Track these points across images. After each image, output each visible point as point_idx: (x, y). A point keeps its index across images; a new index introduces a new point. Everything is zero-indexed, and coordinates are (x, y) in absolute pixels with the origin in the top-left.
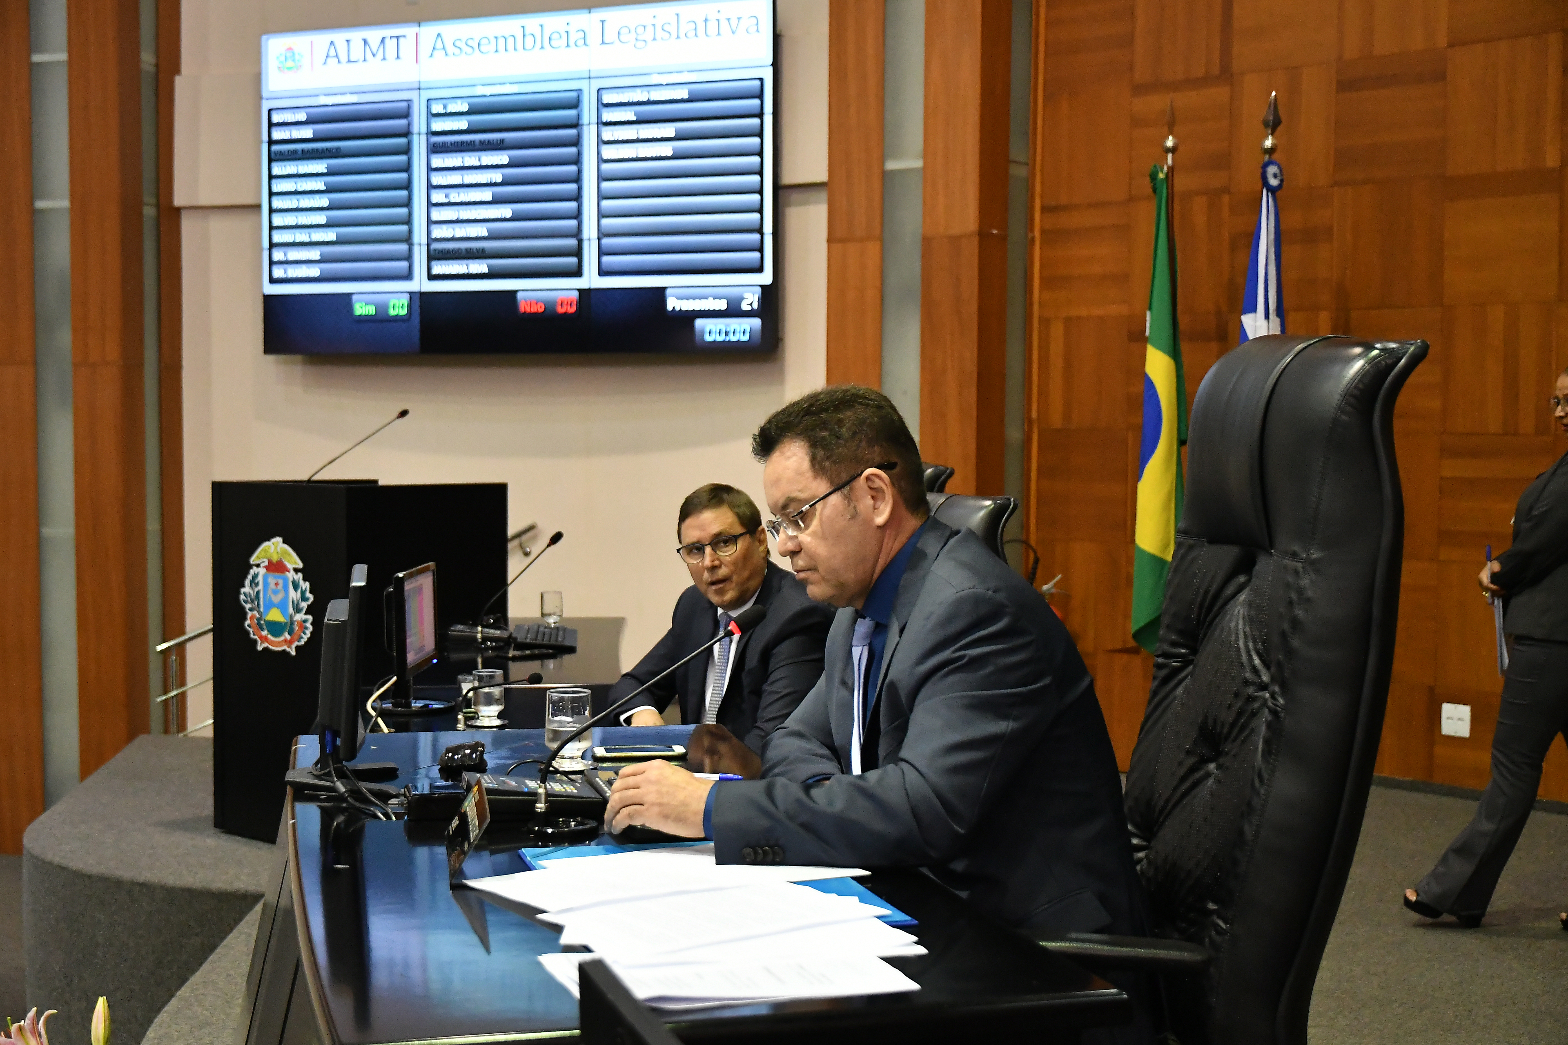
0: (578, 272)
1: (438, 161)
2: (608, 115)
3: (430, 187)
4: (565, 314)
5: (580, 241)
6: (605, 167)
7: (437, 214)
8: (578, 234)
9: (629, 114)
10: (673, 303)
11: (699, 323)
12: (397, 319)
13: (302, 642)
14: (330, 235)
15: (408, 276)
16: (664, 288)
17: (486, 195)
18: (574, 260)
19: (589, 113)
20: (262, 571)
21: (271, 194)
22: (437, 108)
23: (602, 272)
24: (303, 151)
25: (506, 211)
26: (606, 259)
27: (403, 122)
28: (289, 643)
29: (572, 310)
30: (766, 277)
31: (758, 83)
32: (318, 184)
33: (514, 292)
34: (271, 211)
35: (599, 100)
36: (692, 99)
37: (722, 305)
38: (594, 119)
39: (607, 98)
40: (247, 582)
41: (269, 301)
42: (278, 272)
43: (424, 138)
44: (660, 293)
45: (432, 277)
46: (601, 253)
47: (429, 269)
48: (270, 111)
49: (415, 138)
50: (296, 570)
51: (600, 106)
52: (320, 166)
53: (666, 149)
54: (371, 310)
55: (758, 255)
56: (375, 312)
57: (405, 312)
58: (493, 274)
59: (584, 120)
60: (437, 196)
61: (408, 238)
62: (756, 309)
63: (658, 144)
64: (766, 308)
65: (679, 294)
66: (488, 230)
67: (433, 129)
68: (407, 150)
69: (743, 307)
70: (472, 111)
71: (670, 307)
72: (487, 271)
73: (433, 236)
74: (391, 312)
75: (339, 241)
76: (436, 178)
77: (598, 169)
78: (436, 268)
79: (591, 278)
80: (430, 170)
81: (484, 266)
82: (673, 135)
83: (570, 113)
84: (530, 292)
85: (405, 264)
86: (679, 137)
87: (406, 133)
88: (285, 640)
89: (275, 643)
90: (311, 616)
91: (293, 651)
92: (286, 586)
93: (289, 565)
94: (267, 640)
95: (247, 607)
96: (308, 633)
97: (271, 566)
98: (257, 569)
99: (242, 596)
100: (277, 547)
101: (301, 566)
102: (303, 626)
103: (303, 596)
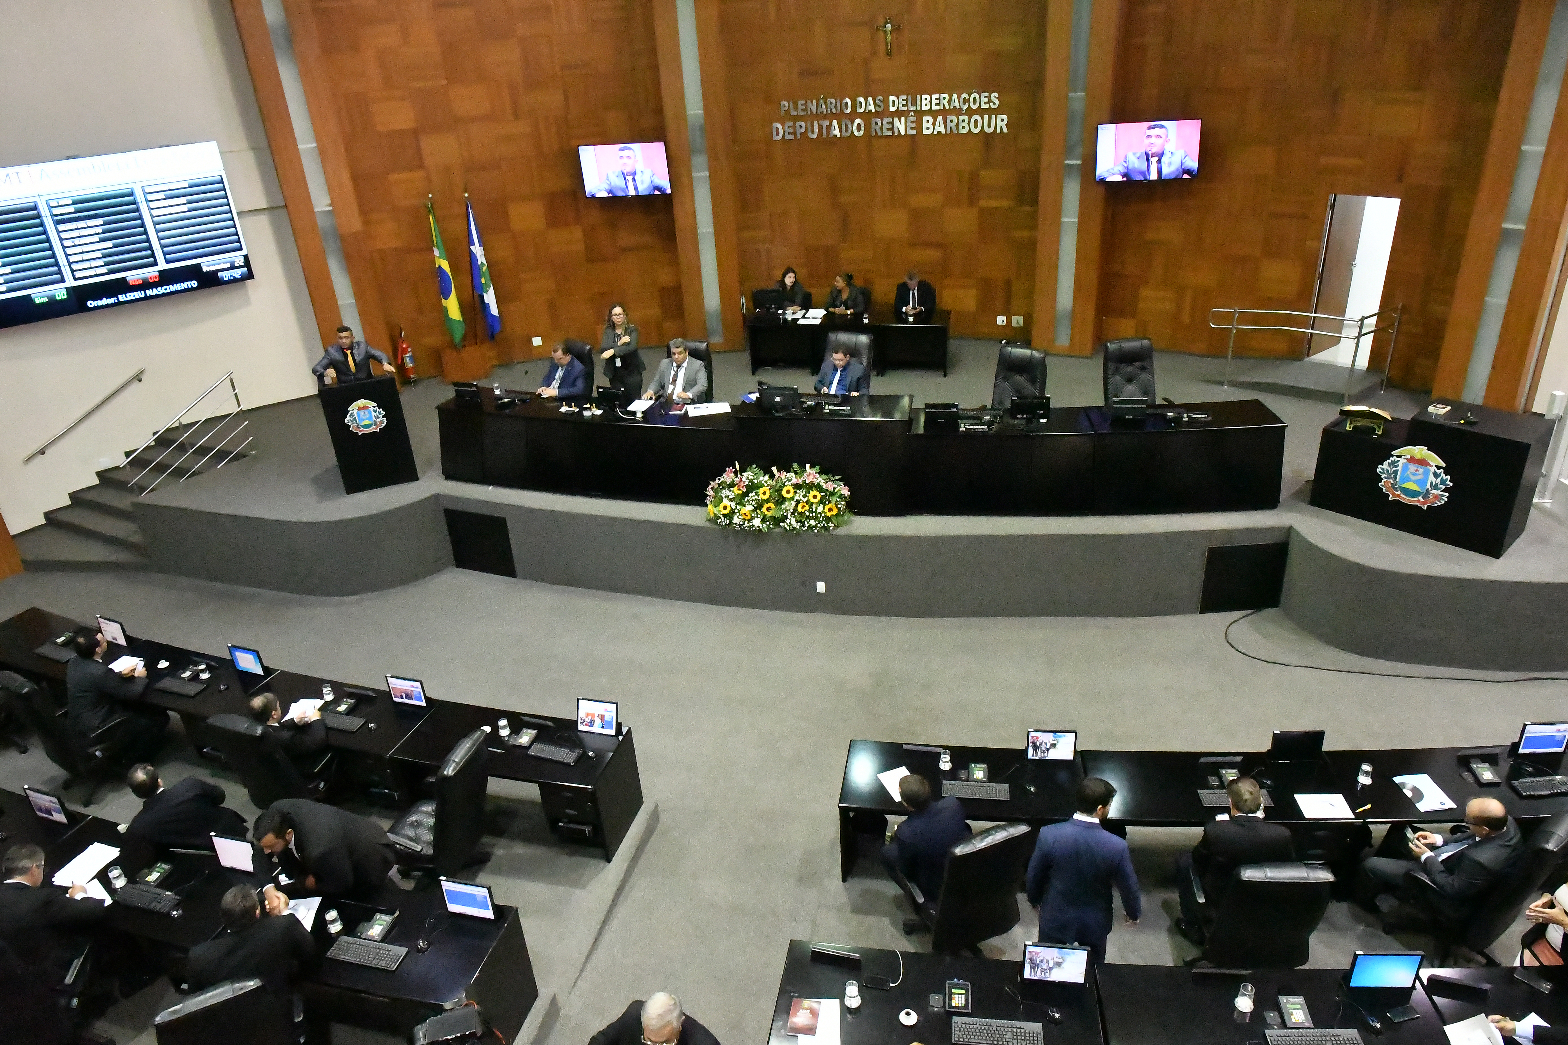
0: (155, 264)
1: (61, 227)
2: (150, 197)
3: (61, 240)
4: (154, 281)
5: (153, 251)
6: (155, 219)
7: (69, 251)
8: (150, 248)
9: (161, 196)
10: (205, 269)
11: (219, 274)
12: (61, 300)
13: (383, 427)
14: (7, 270)
15: (63, 280)
16: (200, 264)
17: (96, 238)
18: (152, 259)
19: (140, 197)
20: (355, 412)
22: (53, 204)
23: (167, 262)
25: (109, 244)
26: (167, 256)
27: (35, 212)
28: (376, 428)
29: (157, 279)
30: (244, 252)
31: (220, 177)
33: (125, 278)
35: (144, 191)
36: (191, 186)
37: (228, 265)
38: (144, 200)
39: (148, 190)
40: (348, 416)
43: (50, 218)
44: (198, 266)
45: (76, 279)
46: (165, 254)
47: (74, 276)
49: (45, 219)
50: (374, 407)
51: (145, 194)
54: (45, 300)
55: (238, 244)
56: (47, 300)
57: (65, 297)
58: (110, 272)
59: (139, 200)
60: (66, 243)
61: (57, 264)
62: (243, 264)
63: (180, 207)
64: (247, 263)
65: (208, 265)
66: (102, 254)
67: (54, 214)
68: (42, 225)
69: (236, 265)
70: (74, 203)
71: (205, 271)
72: (107, 271)
73: (71, 261)
74: (58, 298)
75: (13, 272)
76: (63, 235)
77: (152, 220)
78: (78, 275)
79: (163, 265)
80: (58, 232)
81: (104, 270)
82: (186, 202)
83: (131, 198)
84: (133, 277)
85: (59, 276)
86: (189, 202)
87: (38, 216)
88: (374, 428)
89: (368, 431)
90: (385, 418)
91: (379, 431)
92: (370, 413)
93: (369, 406)
94: (363, 430)
95: (350, 424)
96: (385, 423)
97: (360, 409)
98: (352, 412)
99: (346, 422)
100: (362, 402)
101: (376, 405)
102: (382, 422)
103: (380, 413)
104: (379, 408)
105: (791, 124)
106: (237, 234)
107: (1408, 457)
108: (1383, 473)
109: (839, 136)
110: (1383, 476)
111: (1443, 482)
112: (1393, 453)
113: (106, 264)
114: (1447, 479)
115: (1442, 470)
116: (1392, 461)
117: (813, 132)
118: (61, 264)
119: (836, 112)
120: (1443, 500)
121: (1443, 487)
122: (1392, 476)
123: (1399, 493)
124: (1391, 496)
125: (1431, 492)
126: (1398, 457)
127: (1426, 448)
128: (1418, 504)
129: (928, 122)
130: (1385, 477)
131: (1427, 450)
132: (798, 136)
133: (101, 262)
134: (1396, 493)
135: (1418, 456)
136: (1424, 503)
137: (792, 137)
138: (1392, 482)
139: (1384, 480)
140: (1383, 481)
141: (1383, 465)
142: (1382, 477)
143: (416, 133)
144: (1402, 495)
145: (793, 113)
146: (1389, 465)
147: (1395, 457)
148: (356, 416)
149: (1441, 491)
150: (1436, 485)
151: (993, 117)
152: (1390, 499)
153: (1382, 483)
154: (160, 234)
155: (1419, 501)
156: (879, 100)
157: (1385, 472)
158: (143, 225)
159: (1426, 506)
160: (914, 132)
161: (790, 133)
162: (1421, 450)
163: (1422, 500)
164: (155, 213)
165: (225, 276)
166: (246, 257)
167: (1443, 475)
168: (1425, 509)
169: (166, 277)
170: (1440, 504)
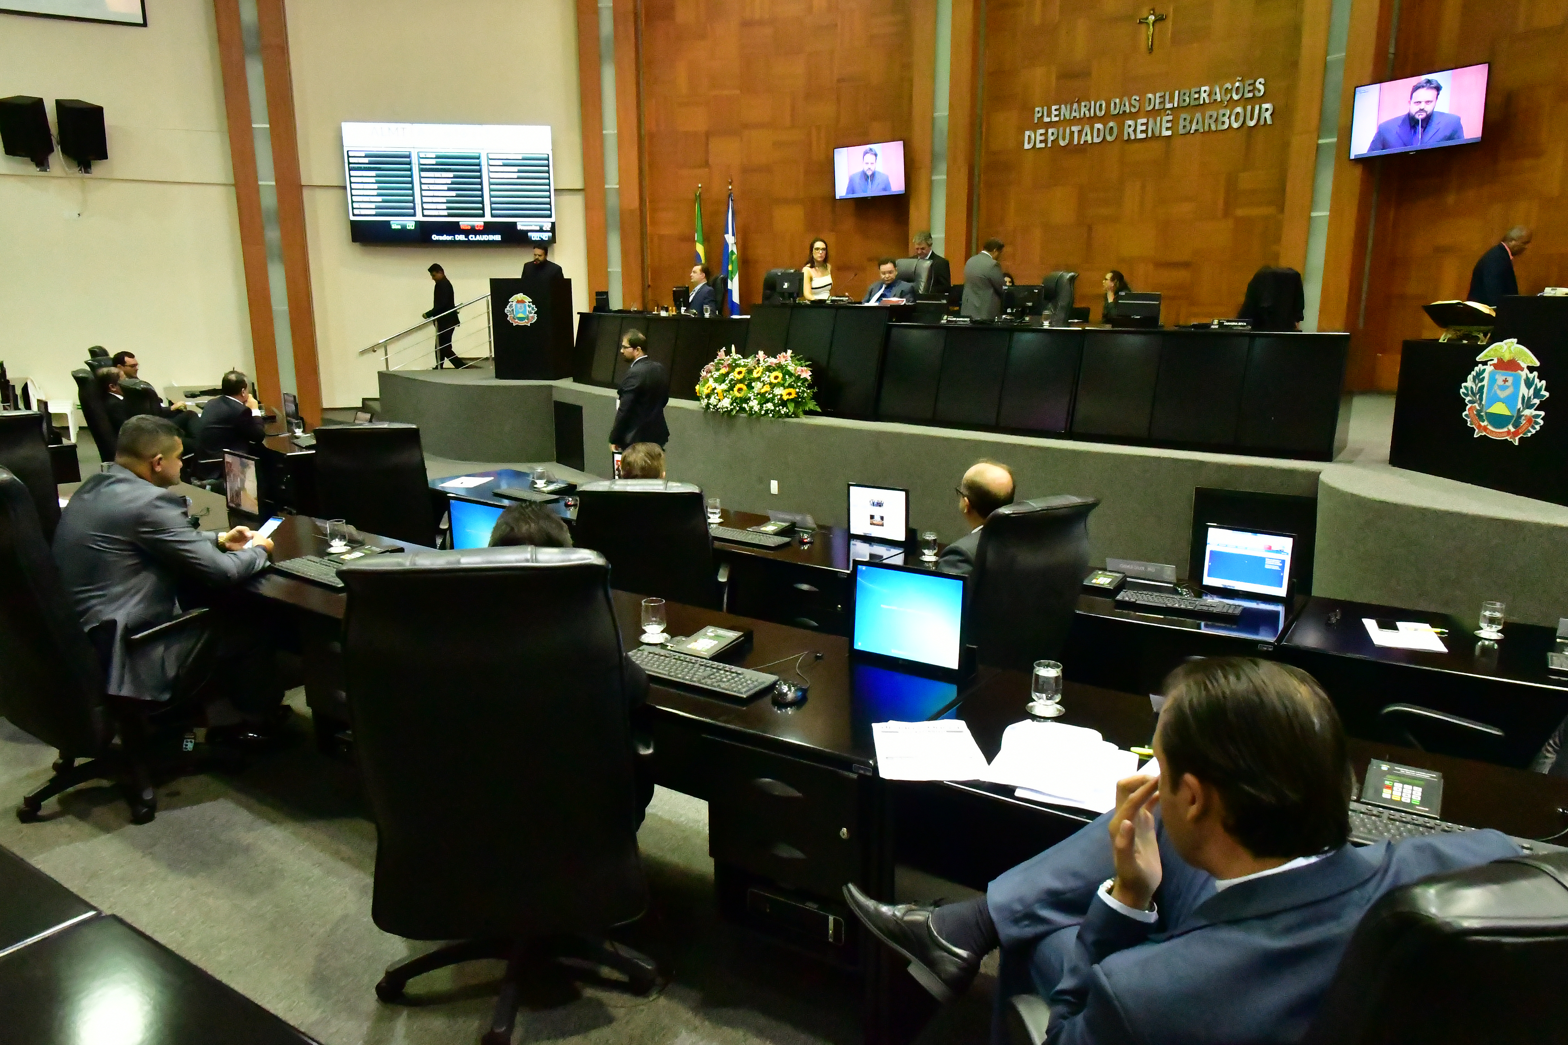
0: (483, 216)
1: (423, 174)
2: (491, 162)
3: (421, 183)
4: (479, 230)
5: (483, 205)
6: (491, 180)
7: (424, 193)
8: (482, 202)
9: (500, 162)
10: (519, 227)
11: (529, 234)
12: (410, 230)
13: (533, 322)
14: (380, 199)
15: (414, 215)
16: (517, 222)
17: (445, 187)
18: (481, 212)
19: (484, 161)
20: (514, 303)
21: (351, 183)
22: (422, 155)
23: (493, 216)
24: (364, 167)
25: (454, 193)
26: (493, 212)
27: (408, 159)
28: (527, 323)
29: (482, 228)
30: (553, 220)
31: (547, 155)
32: (373, 180)
33: (458, 222)
34: (351, 189)
35: (487, 156)
36: (523, 159)
37: (538, 228)
38: (486, 163)
39: (491, 157)
40: (508, 307)
41: (353, 223)
42: (356, 212)
43: (417, 166)
44: (515, 223)
45: (424, 216)
46: (492, 209)
47: (423, 213)
48: (348, 151)
49: (414, 166)
50: (529, 302)
51: (489, 159)
52: (373, 173)
53: (515, 175)
54: (399, 227)
55: (549, 212)
56: (400, 228)
57: (413, 228)
58: (449, 215)
59: (482, 163)
60: (424, 187)
61: (413, 202)
62: (550, 229)
63: (511, 174)
64: (553, 229)
65: (522, 224)
66: (447, 200)
67: (421, 163)
68: (410, 170)
69: (544, 229)
70: (437, 157)
71: (519, 228)
72: (447, 214)
73: (424, 201)
74: (408, 228)
75: (383, 202)
76: (423, 181)
77: (489, 181)
78: (426, 213)
79: (488, 218)
80: (421, 177)
81: (445, 213)
82: (517, 171)
83: (477, 161)
84: (465, 223)
85: (413, 211)
86: (519, 172)
87: (410, 163)
88: (526, 322)
89: (521, 323)
90: (536, 315)
91: (529, 325)
92: (525, 307)
93: (526, 301)
94: (517, 322)
95: (508, 314)
96: (535, 320)
97: (518, 302)
98: (512, 303)
99: (506, 311)
100: (520, 296)
101: (531, 300)
102: (533, 318)
103: (533, 309)
104: (533, 304)
105: (1042, 131)
106: (550, 204)
107: (1495, 361)
108: (1467, 395)
109: (1090, 142)
110: (1467, 399)
111: (1537, 394)
112: (1478, 359)
113: (448, 209)
114: (1541, 387)
115: (1536, 373)
116: (1477, 372)
117: (1064, 140)
118: (416, 202)
119: (1090, 115)
120: (1537, 423)
121: (1537, 401)
122: (1478, 397)
123: (1485, 423)
124: (1477, 431)
125: (1522, 414)
126: (1485, 363)
127: (1515, 340)
128: (1508, 438)
129: (1185, 119)
130: (1470, 402)
131: (1517, 343)
132: (1049, 145)
133: (444, 206)
134: (1483, 424)
135: (1507, 357)
136: (1515, 434)
137: (1043, 145)
138: (1478, 408)
139: (1469, 406)
140: (1467, 408)
141: (1466, 382)
142: (1466, 401)
143: (708, 135)
144: (1490, 427)
145: (1046, 120)
146: (1474, 378)
147: (1480, 365)
148: (514, 307)
149: (1535, 410)
150: (1529, 398)
151: (1257, 108)
152: (1475, 436)
153: (1466, 412)
154: (492, 193)
155: (1509, 432)
156: (1135, 99)
157: (1470, 393)
158: (481, 184)
159: (1517, 439)
160: (1169, 133)
161: (1041, 142)
162: (1509, 344)
163: (1513, 430)
164: (492, 175)
165: (535, 236)
166: (553, 224)
167: (1537, 380)
168: (1517, 444)
169: (489, 228)
170: (1534, 432)
